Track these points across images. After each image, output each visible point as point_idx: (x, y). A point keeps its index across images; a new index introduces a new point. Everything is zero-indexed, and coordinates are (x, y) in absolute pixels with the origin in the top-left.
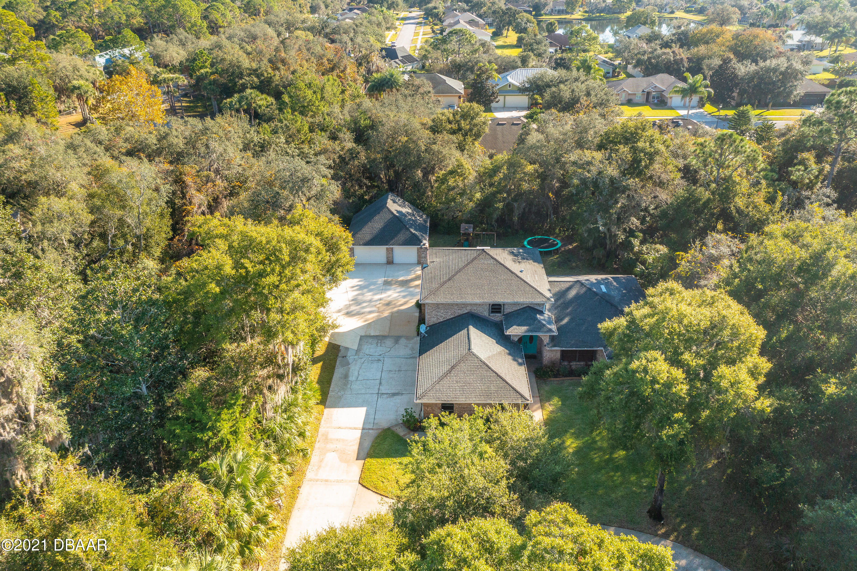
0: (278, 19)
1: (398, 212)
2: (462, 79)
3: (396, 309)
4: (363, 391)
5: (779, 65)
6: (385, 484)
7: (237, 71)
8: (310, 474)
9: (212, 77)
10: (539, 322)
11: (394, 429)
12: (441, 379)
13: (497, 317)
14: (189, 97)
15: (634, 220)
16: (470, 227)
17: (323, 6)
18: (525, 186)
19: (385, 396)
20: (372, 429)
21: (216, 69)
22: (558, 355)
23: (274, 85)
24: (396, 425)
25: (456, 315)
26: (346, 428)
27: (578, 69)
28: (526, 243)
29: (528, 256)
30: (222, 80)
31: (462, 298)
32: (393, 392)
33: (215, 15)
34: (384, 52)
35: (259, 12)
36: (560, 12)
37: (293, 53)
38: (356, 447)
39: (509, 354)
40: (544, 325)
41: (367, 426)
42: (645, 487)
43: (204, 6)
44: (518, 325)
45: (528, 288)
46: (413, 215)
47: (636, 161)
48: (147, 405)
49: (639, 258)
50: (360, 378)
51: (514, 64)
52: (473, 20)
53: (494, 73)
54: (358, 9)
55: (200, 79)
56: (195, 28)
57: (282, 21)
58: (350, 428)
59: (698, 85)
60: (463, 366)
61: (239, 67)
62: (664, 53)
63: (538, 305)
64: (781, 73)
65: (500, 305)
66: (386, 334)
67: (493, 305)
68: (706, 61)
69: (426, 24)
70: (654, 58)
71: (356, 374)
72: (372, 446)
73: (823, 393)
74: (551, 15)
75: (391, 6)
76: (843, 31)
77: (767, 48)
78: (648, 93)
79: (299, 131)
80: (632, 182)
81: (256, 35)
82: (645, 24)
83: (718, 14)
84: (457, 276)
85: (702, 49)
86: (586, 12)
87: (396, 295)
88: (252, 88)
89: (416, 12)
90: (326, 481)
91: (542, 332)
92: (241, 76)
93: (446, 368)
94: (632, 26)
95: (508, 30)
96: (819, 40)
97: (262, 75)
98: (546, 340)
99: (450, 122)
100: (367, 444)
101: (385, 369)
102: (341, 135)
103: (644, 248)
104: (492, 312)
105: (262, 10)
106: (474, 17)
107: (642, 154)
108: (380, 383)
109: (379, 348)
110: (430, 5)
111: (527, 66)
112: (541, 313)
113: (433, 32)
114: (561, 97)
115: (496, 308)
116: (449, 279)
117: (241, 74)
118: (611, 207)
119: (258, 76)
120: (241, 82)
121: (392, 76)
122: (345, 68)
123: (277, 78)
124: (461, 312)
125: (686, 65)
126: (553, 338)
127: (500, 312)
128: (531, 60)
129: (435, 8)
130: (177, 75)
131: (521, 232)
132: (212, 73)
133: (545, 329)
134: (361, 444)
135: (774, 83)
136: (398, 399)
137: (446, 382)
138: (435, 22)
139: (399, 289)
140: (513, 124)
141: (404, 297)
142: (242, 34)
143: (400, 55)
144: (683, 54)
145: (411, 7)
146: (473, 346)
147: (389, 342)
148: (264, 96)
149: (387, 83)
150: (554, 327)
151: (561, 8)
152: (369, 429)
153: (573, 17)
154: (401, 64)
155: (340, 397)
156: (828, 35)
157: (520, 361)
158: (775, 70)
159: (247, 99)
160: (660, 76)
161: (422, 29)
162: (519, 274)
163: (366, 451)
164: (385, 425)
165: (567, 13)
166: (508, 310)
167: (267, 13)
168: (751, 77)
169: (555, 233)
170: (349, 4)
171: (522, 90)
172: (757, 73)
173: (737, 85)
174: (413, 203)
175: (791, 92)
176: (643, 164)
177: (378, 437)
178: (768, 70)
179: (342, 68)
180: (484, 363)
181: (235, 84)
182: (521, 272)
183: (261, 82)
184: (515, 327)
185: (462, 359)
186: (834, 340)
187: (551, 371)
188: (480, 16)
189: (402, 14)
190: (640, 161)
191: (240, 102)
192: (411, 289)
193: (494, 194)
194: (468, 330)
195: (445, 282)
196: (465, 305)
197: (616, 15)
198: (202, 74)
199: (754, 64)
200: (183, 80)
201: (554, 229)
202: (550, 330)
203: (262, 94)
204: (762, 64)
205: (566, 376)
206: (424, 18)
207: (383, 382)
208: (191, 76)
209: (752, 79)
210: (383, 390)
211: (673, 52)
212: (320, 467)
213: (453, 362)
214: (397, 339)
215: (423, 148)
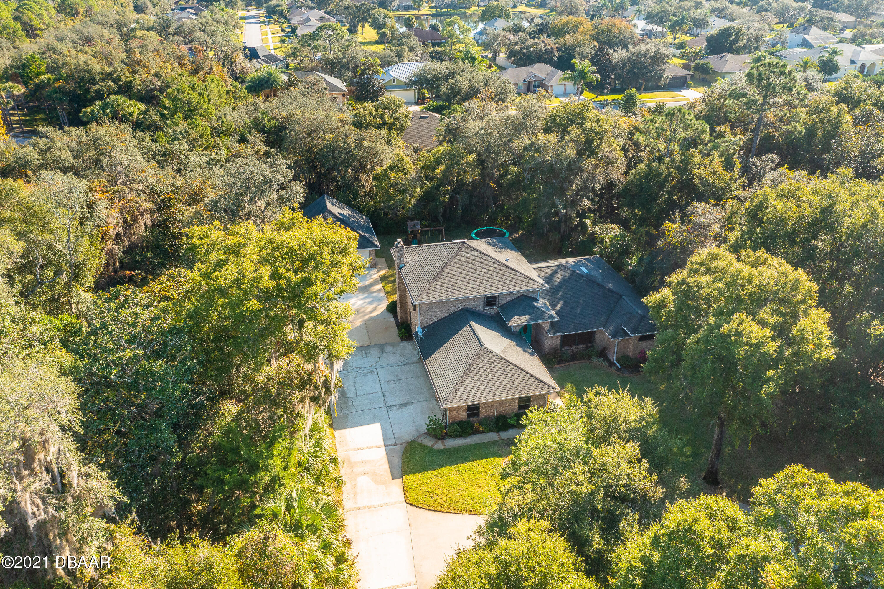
0: (107, 20)
1: (341, 214)
2: (340, 76)
3: (367, 317)
4: (368, 407)
5: (647, 50)
6: (435, 498)
7: (88, 76)
8: (348, 503)
9: (57, 84)
10: (538, 309)
11: (419, 440)
12: (461, 380)
13: (492, 310)
14: (22, 110)
15: (586, 201)
16: (417, 224)
17: (150, 5)
18: (468, 177)
19: (394, 408)
20: (396, 445)
21: (60, 74)
22: (559, 341)
23: (135, 90)
24: (420, 436)
25: (451, 312)
26: (366, 448)
27: (463, 60)
28: (473, 236)
29: (504, 245)
30: (70, 87)
31: (456, 295)
32: (401, 402)
33: (28, 16)
34: (248, 52)
35: (78, 13)
36: (407, 8)
37: (150, 54)
38: (386, 466)
39: (518, 345)
40: (544, 312)
41: (389, 443)
42: (690, 456)
43: (14, 5)
44: (519, 315)
45: (519, 277)
46: (355, 217)
47: (589, 142)
48: (171, 453)
49: (593, 239)
50: (359, 393)
51: (389, 59)
52: (323, 17)
53: (379, 68)
54: (191, 8)
55: (39, 87)
56: (8, 31)
57: (112, 20)
58: (372, 448)
59: (586, 71)
60: (480, 363)
61: (89, 71)
62: (536, 44)
63: (533, 292)
64: (651, 58)
65: (494, 297)
66: (367, 344)
67: (488, 298)
68: (578, 49)
69: (270, 23)
70: (527, 48)
71: (353, 389)
72: (403, 462)
73: (869, 335)
74: (398, 11)
75: (230, 4)
76: (683, 19)
77: (628, 36)
78: (529, 83)
79: (201, 136)
80: (588, 163)
81: (91, 37)
82: (500, 16)
83: (567, 6)
84: (445, 272)
85: (568, 39)
86: (432, 7)
87: (361, 302)
88: (115, 94)
89: (253, 11)
90: (370, 507)
91: (545, 319)
92: (93, 81)
93: (462, 369)
94: (488, 19)
95: (364, 26)
96: (660, 29)
97: (119, 79)
98: (547, 327)
99: (374, 117)
100: (397, 461)
101: (382, 381)
102: (249, 137)
103: (597, 229)
104: (487, 305)
105: (81, 11)
106: (322, 14)
107: (593, 135)
108: (384, 396)
109: (366, 360)
110: (272, 3)
111: (403, 61)
112: (536, 300)
113: (283, 30)
114: (460, 89)
115: (490, 301)
116: (438, 276)
117: (93, 79)
118: (566, 190)
119: (114, 81)
120: (94, 88)
121: (270, 75)
122: (211, 68)
123: (138, 82)
124: (455, 309)
125: (557, 54)
126: (553, 325)
127: (494, 305)
128: (406, 54)
129: (278, 5)
130: (10, 84)
131: (464, 225)
132: (55, 80)
133: (546, 316)
134: (390, 462)
135: (646, 67)
136: (409, 409)
137: (467, 382)
138: (281, 20)
139: (361, 296)
140: (421, 118)
141: (370, 303)
142: (74, 35)
143: (261, 54)
144: (552, 43)
145: (247, 6)
146: (484, 342)
147: (374, 352)
148: (132, 102)
149: (266, 82)
150: (553, 313)
151: (408, 4)
152: (392, 445)
153: (421, 12)
154: (265, 64)
155: (346, 417)
156: (670, 23)
157: (530, 351)
158: (645, 55)
159: (113, 106)
160: (537, 65)
161: (268, 28)
162: (506, 263)
163: (399, 468)
164: (409, 438)
165: (414, 9)
166: (503, 301)
167: (87, 13)
168: (624, 63)
169: (497, 223)
170: (176, 3)
171: (409, 85)
172: (629, 58)
173: (612, 71)
174: (349, 204)
175: (661, 76)
176: (595, 144)
177: (405, 452)
178: (639, 55)
179: (207, 69)
180: (502, 358)
181: (87, 91)
182: (507, 261)
183: (119, 87)
184: (516, 317)
185: (476, 357)
186: (848, 288)
187: (554, 358)
188: (328, 13)
189: (241, 13)
190: (592, 141)
191: (103, 109)
192: (375, 294)
193: (437, 188)
194: (470, 326)
195: (434, 280)
196: (459, 301)
197: (462, 10)
198: (43, 81)
199: (625, 50)
200: (19, 90)
201: (496, 219)
202: (552, 316)
203: (130, 99)
204: (632, 50)
205: (569, 361)
206: (266, 17)
207: (386, 393)
208: (26, 84)
209: (624, 65)
210: (390, 401)
211: (543, 42)
212: (355, 494)
213: (469, 361)
214: (382, 347)
215: (353, 145)
